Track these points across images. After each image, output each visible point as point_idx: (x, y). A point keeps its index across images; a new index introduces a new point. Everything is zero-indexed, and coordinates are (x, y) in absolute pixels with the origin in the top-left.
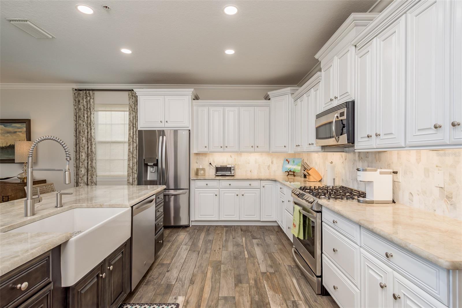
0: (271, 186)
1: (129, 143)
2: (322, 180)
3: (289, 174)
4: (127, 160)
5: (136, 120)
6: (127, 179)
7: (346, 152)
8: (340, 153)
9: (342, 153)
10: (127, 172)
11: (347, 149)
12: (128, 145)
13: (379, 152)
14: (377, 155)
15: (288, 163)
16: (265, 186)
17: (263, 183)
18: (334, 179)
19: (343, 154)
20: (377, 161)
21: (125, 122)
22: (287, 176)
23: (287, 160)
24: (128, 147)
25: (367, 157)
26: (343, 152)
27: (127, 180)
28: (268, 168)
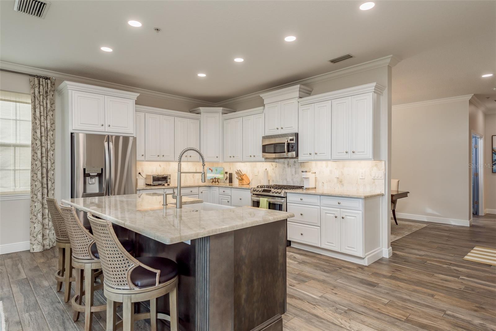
0: (206, 191)
1: (32, 147)
2: (250, 183)
3: (213, 181)
4: (30, 171)
5: (45, 118)
6: (30, 196)
7: (277, 162)
8: (271, 163)
9: (272, 163)
10: (30, 187)
11: (277, 160)
12: (31, 150)
13: (303, 162)
14: (302, 164)
15: (212, 171)
16: (203, 192)
17: (201, 189)
18: (269, 180)
19: (274, 163)
20: (302, 167)
21: (16, 116)
22: (212, 183)
23: (210, 169)
24: (31, 153)
25: (294, 165)
26: (274, 162)
27: (30, 198)
28: (193, 176)
